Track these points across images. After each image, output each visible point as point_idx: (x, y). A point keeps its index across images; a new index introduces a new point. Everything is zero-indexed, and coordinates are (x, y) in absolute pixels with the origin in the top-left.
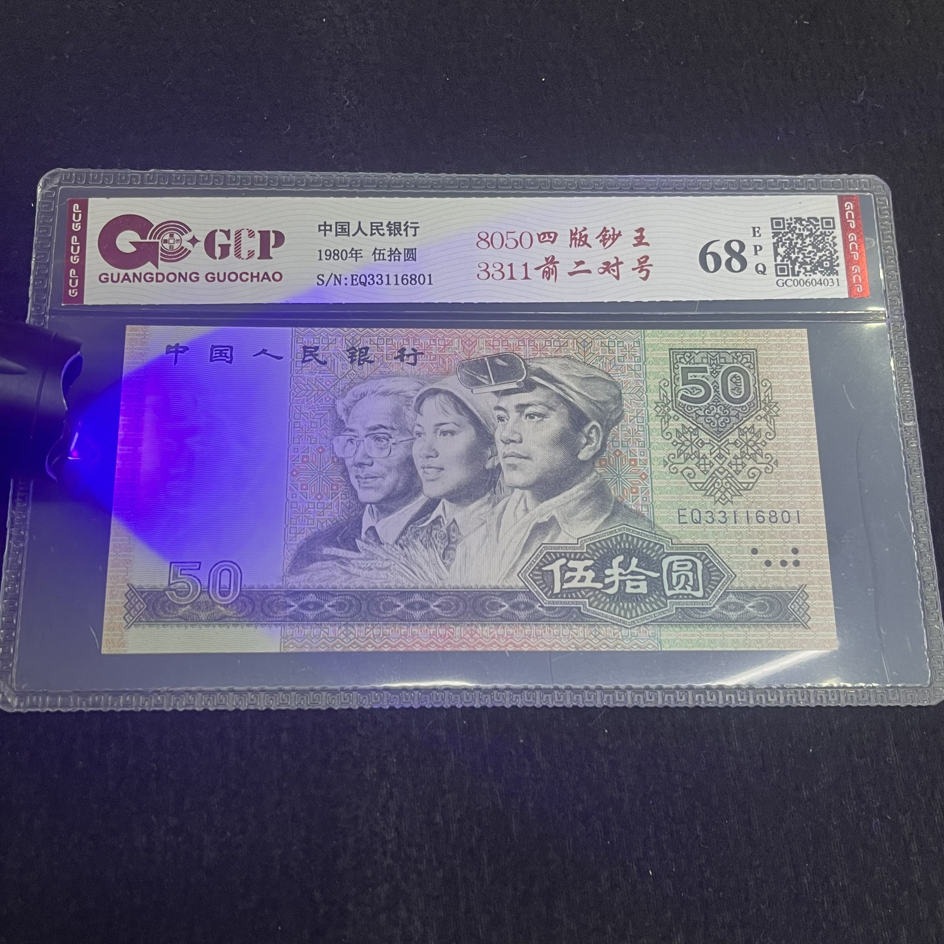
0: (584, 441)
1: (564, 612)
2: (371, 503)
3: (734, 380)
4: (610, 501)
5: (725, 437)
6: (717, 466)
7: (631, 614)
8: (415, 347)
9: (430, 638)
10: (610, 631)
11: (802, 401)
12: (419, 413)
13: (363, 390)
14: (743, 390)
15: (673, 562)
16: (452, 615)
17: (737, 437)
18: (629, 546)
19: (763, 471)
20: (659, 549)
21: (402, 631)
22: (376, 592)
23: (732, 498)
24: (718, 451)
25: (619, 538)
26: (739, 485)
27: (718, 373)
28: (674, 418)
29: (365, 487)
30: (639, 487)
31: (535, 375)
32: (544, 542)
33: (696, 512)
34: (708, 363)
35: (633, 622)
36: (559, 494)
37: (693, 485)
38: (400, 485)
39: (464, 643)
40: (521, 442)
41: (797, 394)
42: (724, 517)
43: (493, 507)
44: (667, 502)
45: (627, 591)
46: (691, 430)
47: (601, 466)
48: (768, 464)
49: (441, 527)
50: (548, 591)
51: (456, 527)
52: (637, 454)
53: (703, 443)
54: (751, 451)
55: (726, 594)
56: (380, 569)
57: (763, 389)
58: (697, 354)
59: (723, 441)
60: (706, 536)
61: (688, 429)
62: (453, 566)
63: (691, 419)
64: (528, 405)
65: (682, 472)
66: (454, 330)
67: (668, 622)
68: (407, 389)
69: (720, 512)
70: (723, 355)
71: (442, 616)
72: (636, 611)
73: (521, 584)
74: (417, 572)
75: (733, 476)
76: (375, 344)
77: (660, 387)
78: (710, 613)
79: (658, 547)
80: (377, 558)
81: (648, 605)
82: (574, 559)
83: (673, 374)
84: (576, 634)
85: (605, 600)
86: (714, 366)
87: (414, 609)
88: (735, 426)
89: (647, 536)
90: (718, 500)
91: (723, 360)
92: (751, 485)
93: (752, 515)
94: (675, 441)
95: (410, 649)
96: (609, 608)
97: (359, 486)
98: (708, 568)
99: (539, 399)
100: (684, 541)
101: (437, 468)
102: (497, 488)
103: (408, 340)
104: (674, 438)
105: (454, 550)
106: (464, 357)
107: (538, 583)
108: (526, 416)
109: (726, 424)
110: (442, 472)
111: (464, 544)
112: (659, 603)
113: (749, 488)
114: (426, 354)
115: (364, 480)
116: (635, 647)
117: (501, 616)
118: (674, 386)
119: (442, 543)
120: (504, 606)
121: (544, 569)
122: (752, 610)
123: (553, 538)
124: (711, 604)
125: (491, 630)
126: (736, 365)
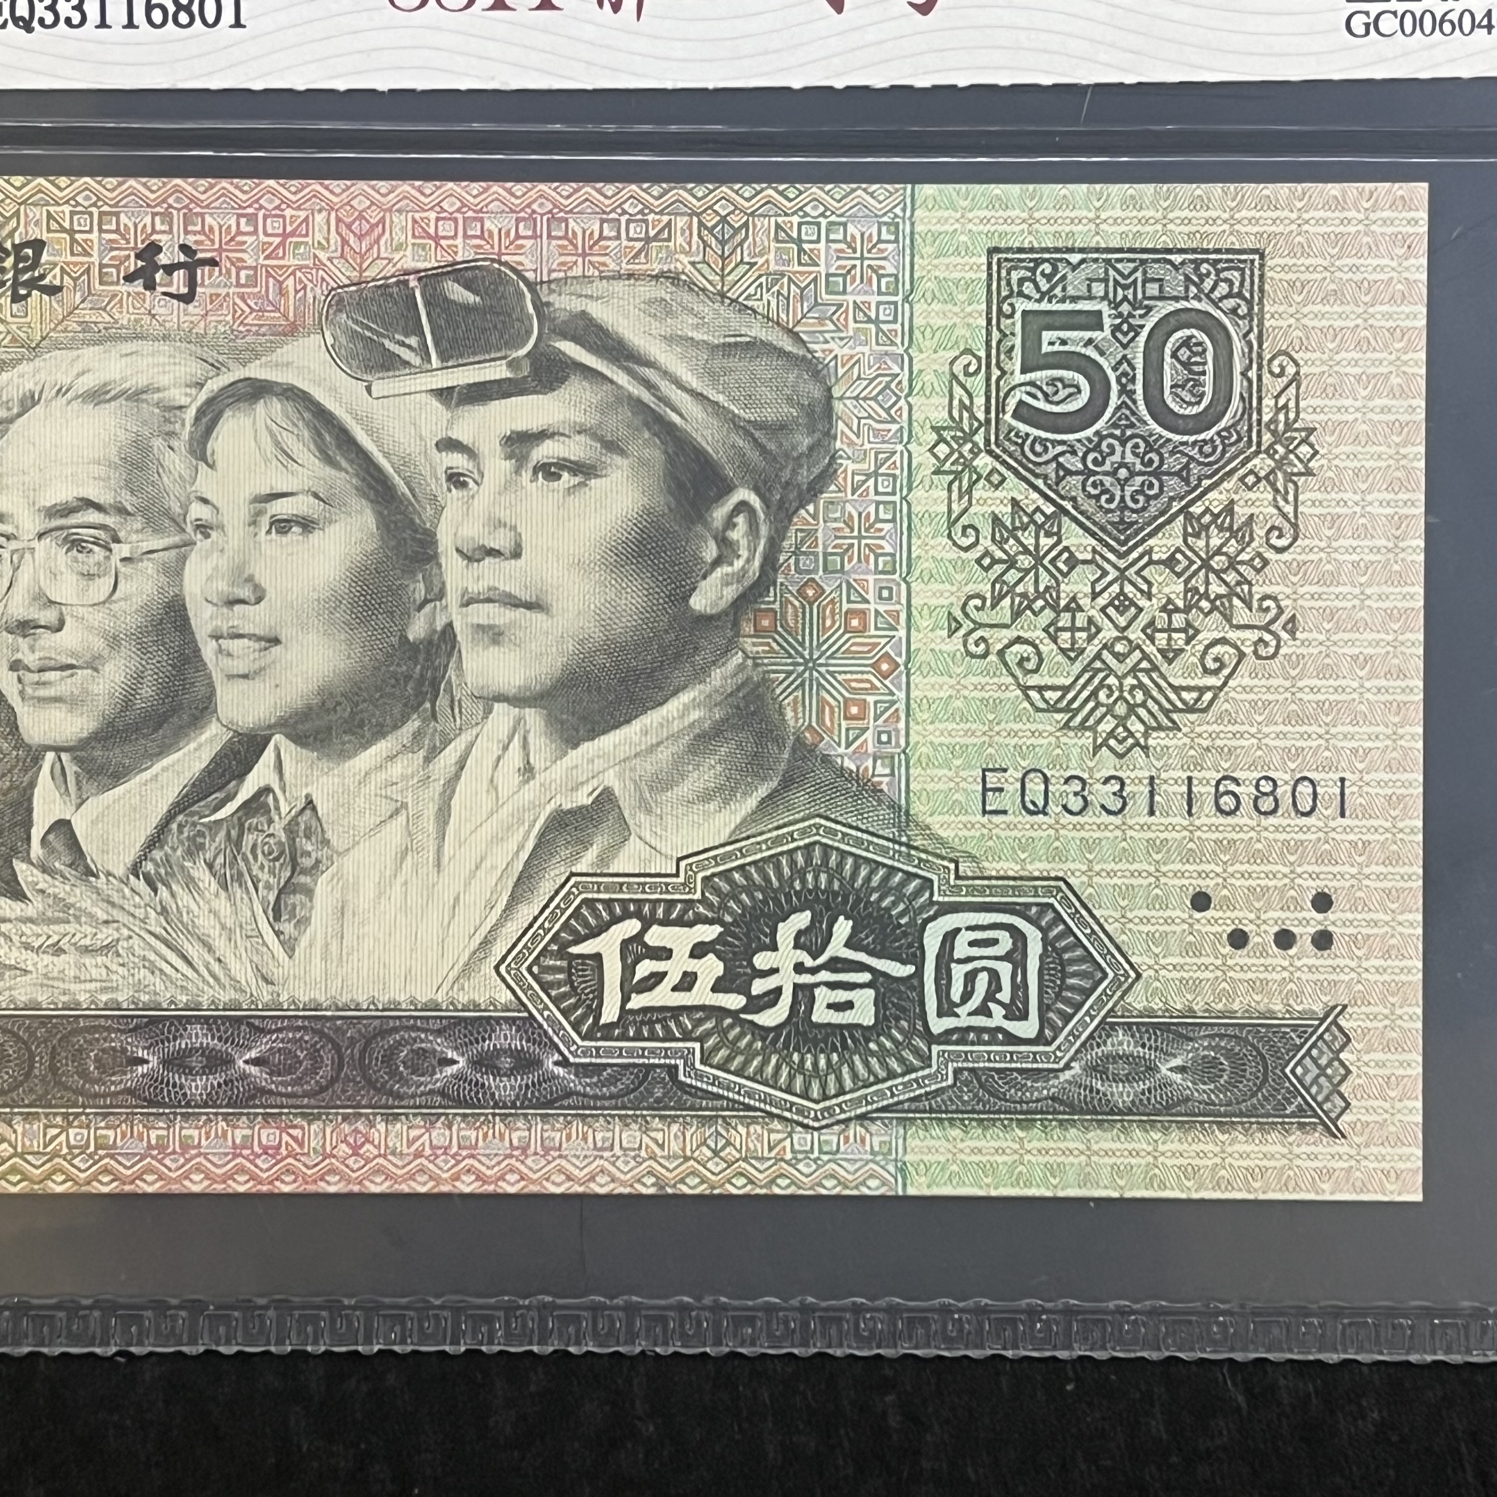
0: (710, 551)
1: (627, 1080)
2: (58, 749)
3: (1184, 354)
4: (780, 742)
5: (1143, 541)
6: (1109, 633)
7: (824, 1086)
8: (190, 240)
9: (235, 1156)
10: (760, 1138)
11: (1391, 425)
12: (203, 458)
13: (29, 386)
14: (1208, 389)
15: (958, 930)
16: (298, 1089)
17: (1179, 542)
18: (830, 882)
19: (1248, 650)
20: (918, 893)
21: (153, 1134)
22: (77, 1017)
23: (1146, 735)
24: (1116, 588)
25: (800, 859)
26: (1173, 696)
27: (1136, 330)
28: (988, 479)
29: (40, 699)
30: (871, 699)
31: (565, 336)
32: (576, 869)
33: (1038, 778)
34: (1105, 297)
35: (827, 1109)
36: (628, 721)
37: (1033, 694)
38: (147, 691)
39: (332, 1171)
40: (516, 554)
41: (1378, 402)
42: (1119, 794)
43: (428, 760)
44: (952, 748)
45: (814, 1018)
46: (1039, 518)
47: (759, 632)
48: (1266, 628)
49: (270, 821)
50: (584, 1017)
51: (314, 823)
52: (870, 597)
53: (1073, 563)
54: (1217, 588)
55: (1106, 1028)
56: (87, 950)
57: (1272, 385)
58: (1074, 268)
59: (1135, 555)
60: (1057, 855)
61: (1031, 516)
62: (304, 941)
63: (1040, 483)
64: (542, 435)
65: (1001, 653)
66: (315, 185)
67: (931, 1111)
68: (164, 380)
69: (1107, 781)
70: (1154, 271)
71: (270, 1092)
72: (839, 1080)
73: (505, 996)
74: (196, 961)
75: (1155, 668)
76: (63, 230)
77: (954, 376)
78: (1054, 1086)
79: (914, 884)
80: (77, 918)
81: (873, 1061)
82: (665, 922)
83: (996, 335)
84: (662, 1146)
85: (750, 1045)
86: (1125, 308)
87: (189, 1071)
88: (1176, 506)
89: (884, 851)
90: (1105, 743)
91: (1153, 289)
92: (1208, 696)
93: (1204, 791)
94: (987, 553)
95: (175, 1188)
96: (760, 1070)
97: (22, 693)
98: (1060, 952)
99: (577, 416)
100: (992, 867)
101: (259, 639)
102: (442, 701)
103: (167, 217)
104: (986, 542)
105: (309, 892)
106: (343, 273)
107: (553, 993)
108: (535, 471)
109: (1148, 498)
110: (276, 650)
111: (338, 876)
112: (907, 1054)
113: (1199, 705)
114: (225, 264)
115: (35, 677)
116: (829, 1183)
117: (442, 1093)
118: (996, 373)
119: (272, 872)
120: (454, 1062)
121: (574, 950)
122: (1177, 1077)
123: (602, 859)
124: (1057, 1060)
125: (414, 1133)
126: (1195, 304)
